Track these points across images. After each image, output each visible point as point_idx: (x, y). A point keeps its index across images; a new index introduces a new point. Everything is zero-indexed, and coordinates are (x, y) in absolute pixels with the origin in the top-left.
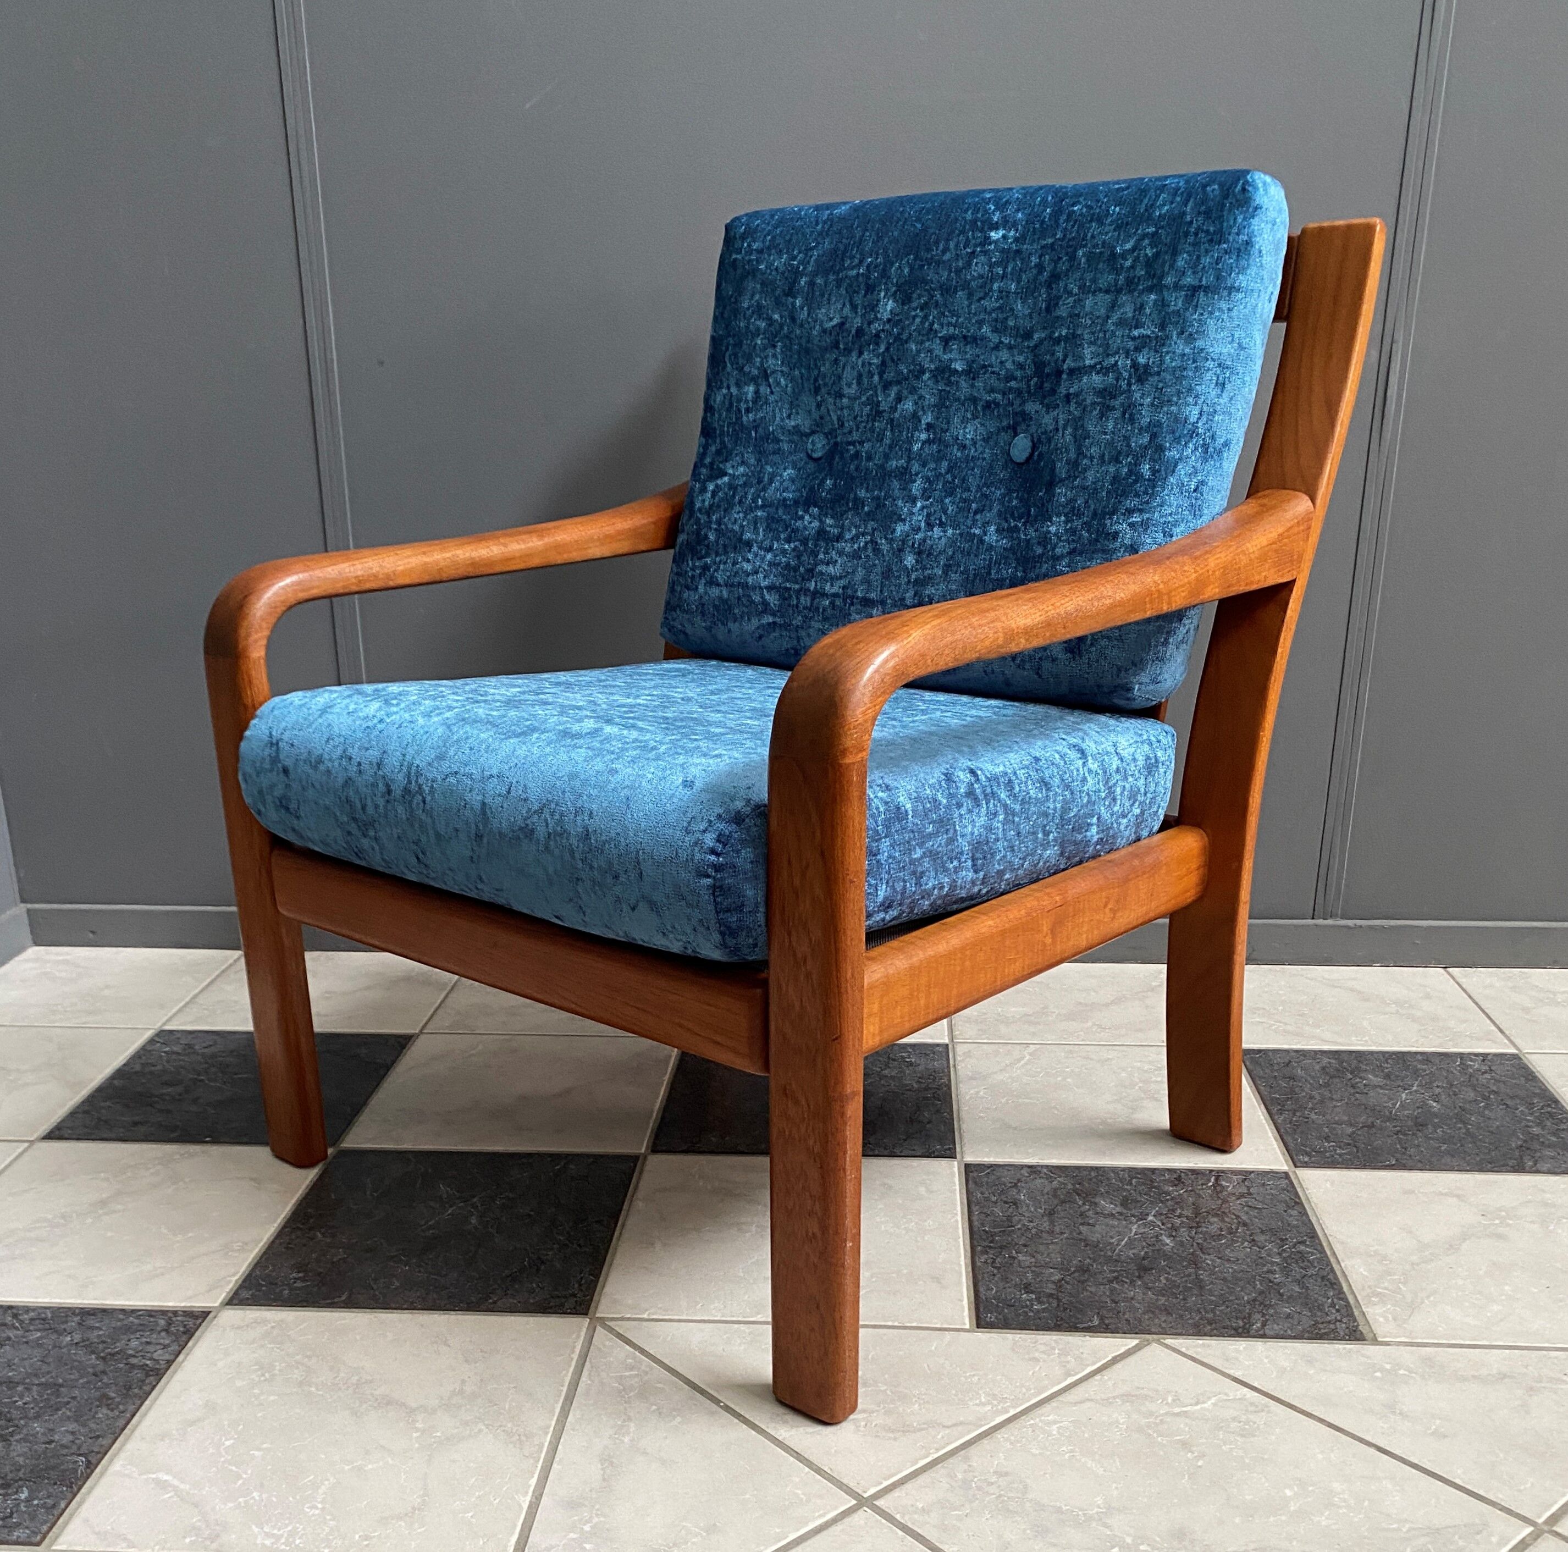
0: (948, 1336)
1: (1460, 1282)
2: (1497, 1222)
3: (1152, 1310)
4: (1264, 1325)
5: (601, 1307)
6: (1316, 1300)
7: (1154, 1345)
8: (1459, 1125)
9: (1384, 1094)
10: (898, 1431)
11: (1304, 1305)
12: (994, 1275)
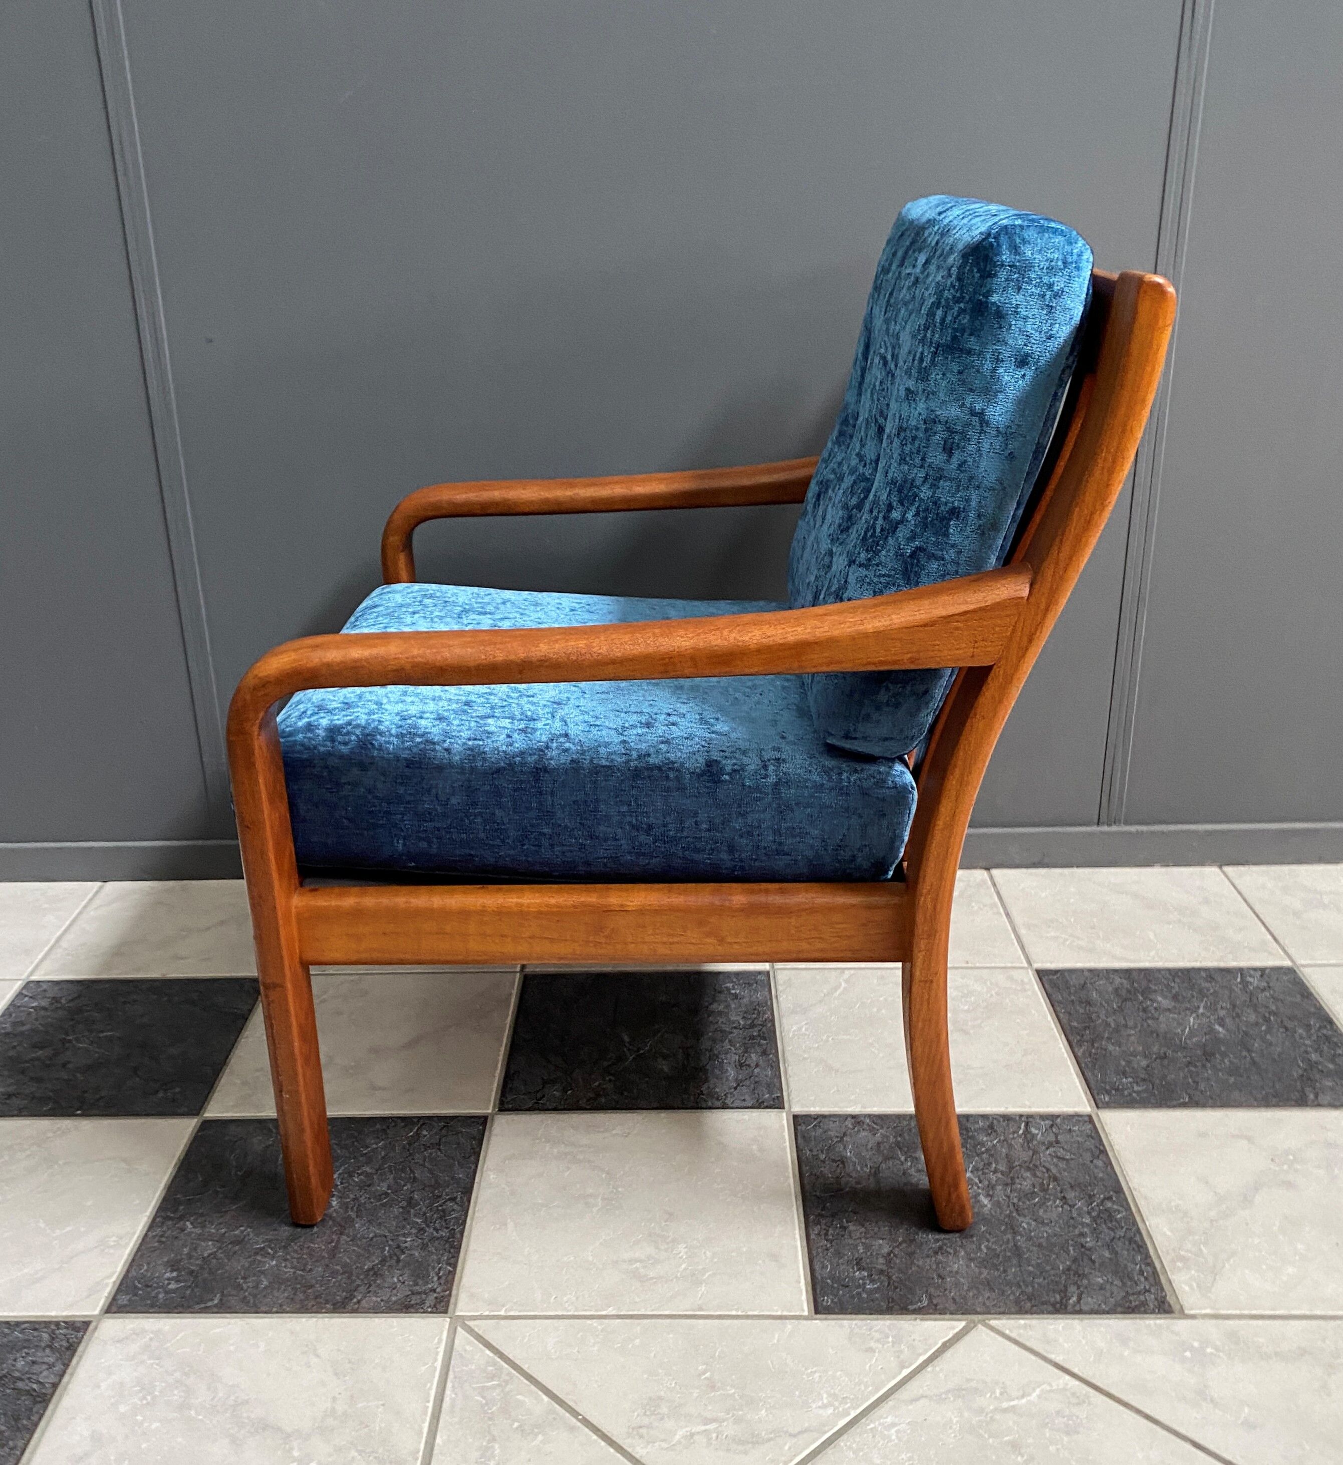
0: (789, 1325)
1: (1257, 1240)
2: (1286, 1166)
3: (976, 1284)
4: (1080, 1298)
5: (460, 1304)
6: (1126, 1267)
7: (980, 1326)
8: (1244, 1053)
9: (1173, 1019)
10: (748, 1443)
11: (1115, 1273)
12: (827, 1250)
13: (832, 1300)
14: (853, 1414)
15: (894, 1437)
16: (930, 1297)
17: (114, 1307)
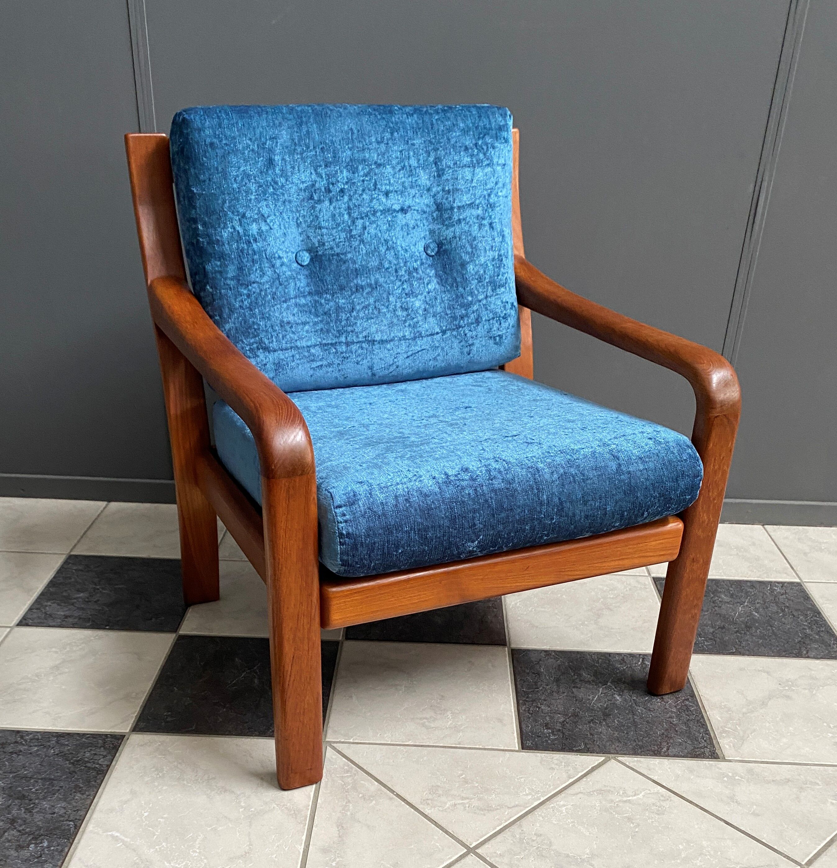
0: (508, 754)
1: (767, 725)
2: (787, 688)
3: (611, 740)
4: (668, 749)
5: (328, 735)
6: (695, 734)
7: (613, 760)
8: (769, 628)
9: (730, 608)
10: (485, 810)
11: (688, 737)
12: (529, 718)
13: (532, 743)
14: (542, 799)
15: (564, 811)
16: (586, 744)
17: (136, 729)
